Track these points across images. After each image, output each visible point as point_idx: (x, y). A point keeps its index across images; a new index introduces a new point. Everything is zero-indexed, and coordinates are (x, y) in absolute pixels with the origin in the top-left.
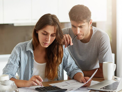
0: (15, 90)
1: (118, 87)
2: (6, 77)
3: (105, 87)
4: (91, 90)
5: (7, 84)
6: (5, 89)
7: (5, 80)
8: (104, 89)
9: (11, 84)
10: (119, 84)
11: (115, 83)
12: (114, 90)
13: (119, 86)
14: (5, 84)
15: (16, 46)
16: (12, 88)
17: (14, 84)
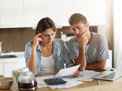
0: (33, 79)
1: (115, 77)
2: (26, 69)
3: (105, 76)
4: (94, 79)
5: (27, 75)
6: (26, 78)
7: (26, 72)
8: (104, 78)
9: (30, 75)
10: (116, 74)
11: (112, 73)
12: (112, 79)
13: (115, 75)
14: (26, 75)
15: (27, 44)
16: (31, 77)
17: (33, 75)
